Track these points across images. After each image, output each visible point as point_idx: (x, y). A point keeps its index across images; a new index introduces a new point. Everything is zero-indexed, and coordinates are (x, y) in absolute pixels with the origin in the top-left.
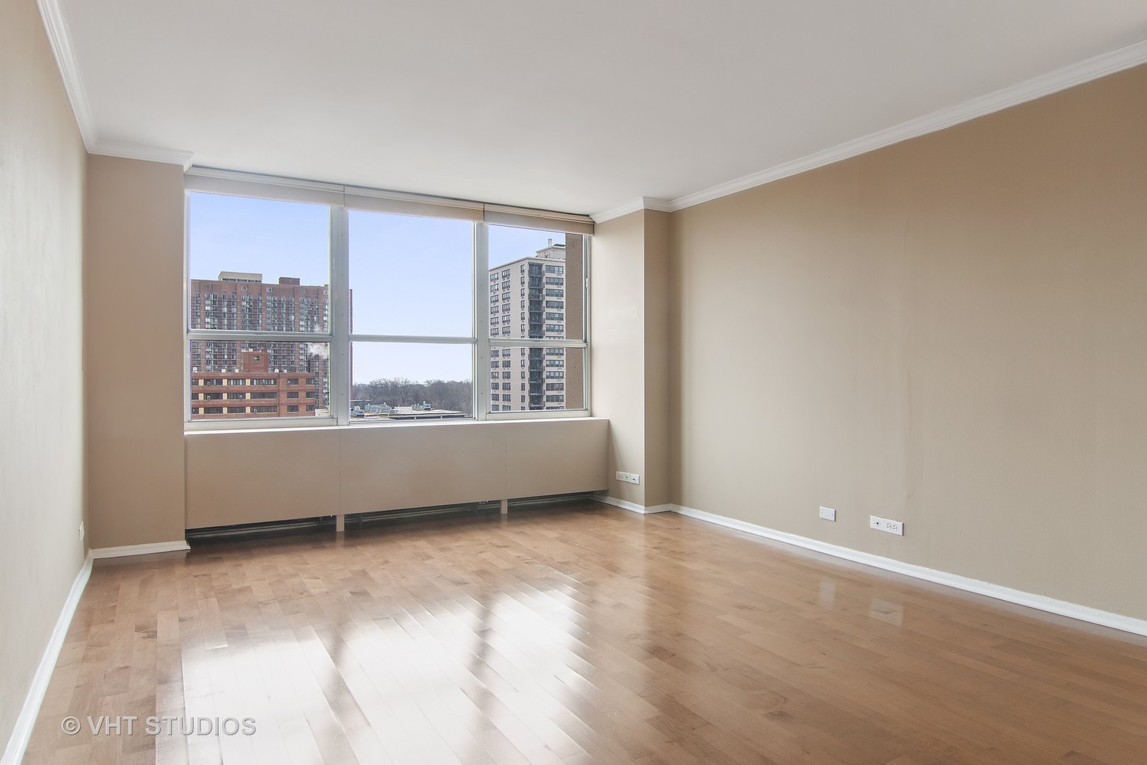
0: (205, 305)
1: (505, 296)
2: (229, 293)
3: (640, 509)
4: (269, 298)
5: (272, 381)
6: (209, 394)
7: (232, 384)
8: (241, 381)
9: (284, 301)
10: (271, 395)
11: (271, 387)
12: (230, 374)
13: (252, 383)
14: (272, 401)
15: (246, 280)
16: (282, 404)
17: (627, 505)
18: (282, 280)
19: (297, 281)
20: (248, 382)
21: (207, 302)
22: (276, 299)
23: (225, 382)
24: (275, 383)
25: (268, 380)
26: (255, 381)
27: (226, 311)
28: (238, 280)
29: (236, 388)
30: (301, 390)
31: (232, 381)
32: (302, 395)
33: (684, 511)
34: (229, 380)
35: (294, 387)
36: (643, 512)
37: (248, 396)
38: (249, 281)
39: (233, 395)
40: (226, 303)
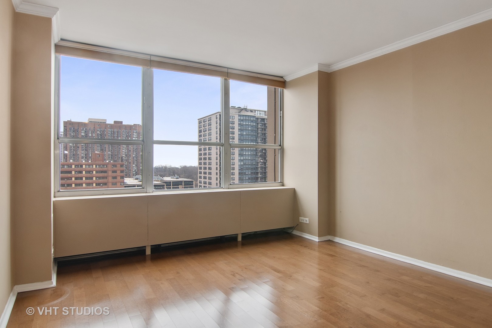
0: (81, 133)
1: (209, 129)
2: (92, 128)
3: (316, 239)
4: (109, 130)
5: (105, 166)
6: (76, 172)
7: (87, 167)
8: (91, 166)
9: (116, 131)
10: (105, 172)
11: (105, 169)
12: (86, 163)
13: (96, 167)
14: (105, 174)
15: (99, 122)
16: (110, 176)
17: (307, 236)
18: (115, 122)
19: (122, 122)
20: (94, 166)
21: (82, 132)
22: (112, 130)
23: (84, 166)
24: (106, 167)
25: (103, 165)
26: (97, 166)
27: (91, 135)
28: (96, 122)
29: (89, 169)
30: (118, 170)
31: (87, 166)
32: (119, 172)
33: (337, 240)
34: (86, 165)
35: (115, 169)
36: (317, 240)
37: (94, 172)
38: (100, 122)
39: (88, 172)
40: (91, 132)
